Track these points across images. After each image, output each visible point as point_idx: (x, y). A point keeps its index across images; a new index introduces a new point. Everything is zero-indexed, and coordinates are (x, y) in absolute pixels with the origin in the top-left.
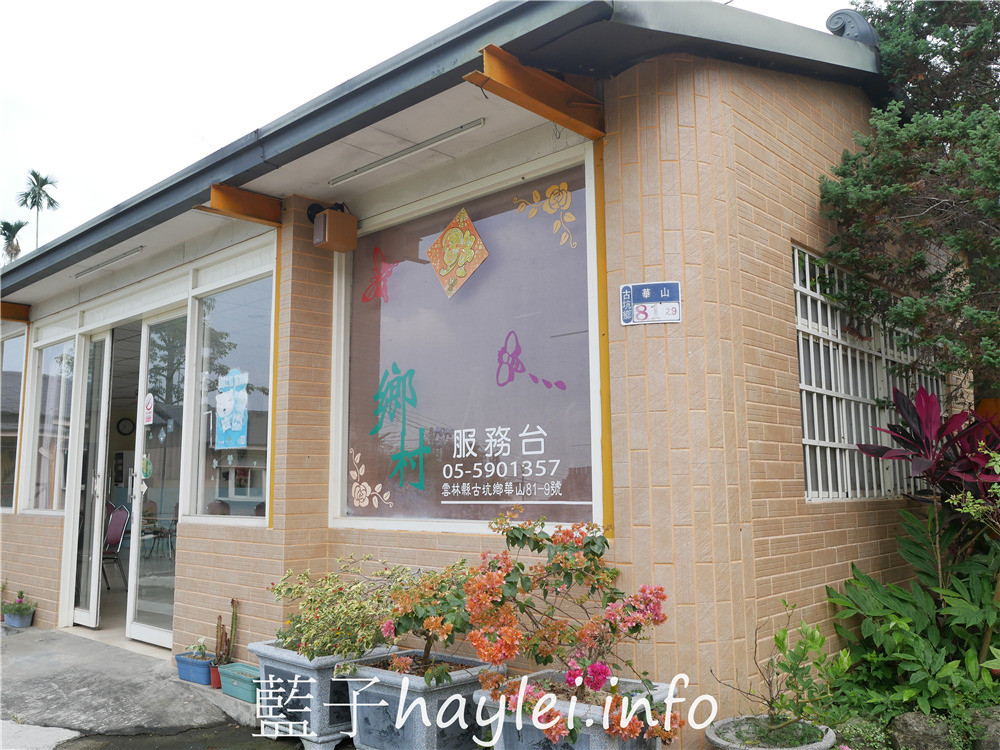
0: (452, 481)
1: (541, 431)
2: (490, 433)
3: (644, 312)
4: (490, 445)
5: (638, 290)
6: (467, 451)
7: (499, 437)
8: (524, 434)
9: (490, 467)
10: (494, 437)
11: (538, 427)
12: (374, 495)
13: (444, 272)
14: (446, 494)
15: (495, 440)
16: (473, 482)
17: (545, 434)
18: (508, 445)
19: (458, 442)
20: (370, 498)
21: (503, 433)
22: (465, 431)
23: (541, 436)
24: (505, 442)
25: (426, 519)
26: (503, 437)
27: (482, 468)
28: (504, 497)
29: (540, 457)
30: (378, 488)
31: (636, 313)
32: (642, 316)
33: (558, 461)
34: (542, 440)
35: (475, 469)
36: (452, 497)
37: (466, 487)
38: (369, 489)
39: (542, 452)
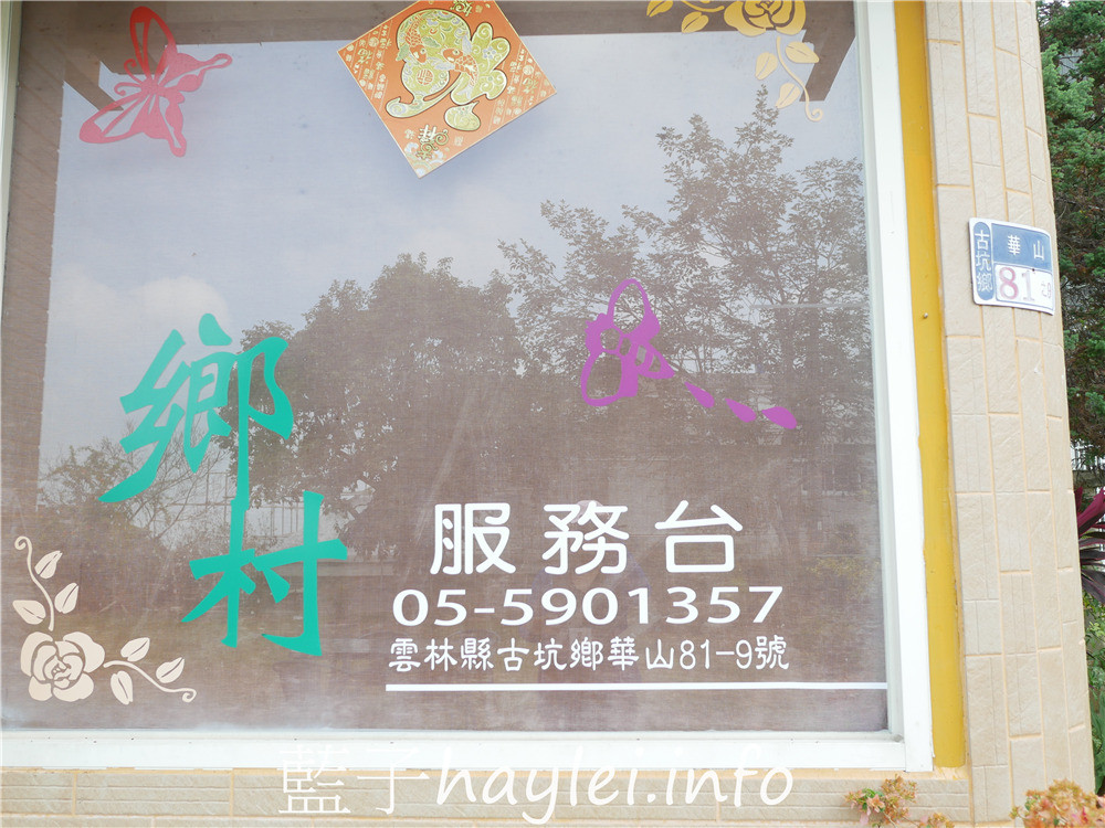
0: (427, 633)
1: (724, 518)
2: (561, 515)
3: (1011, 283)
4: (561, 545)
5: (1002, 233)
6: (479, 558)
7: (590, 527)
8: (672, 522)
9: (559, 600)
10: (573, 526)
11: (715, 509)
12: (115, 669)
13: (398, 109)
14: (403, 664)
15: (578, 536)
16: (501, 637)
17: (738, 527)
18: (622, 550)
19: (449, 534)
20: (101, 676)
21: (604, 518)
22: (470, 508)
23: (726, 529)
24: (610, 539)
25: (327, 732)
26: (607, 528)
27: (534, 601)
28: (607, 671)
29: (722, 579)
30: (136, 649)
31: (999, 282)
32: (1009, 290)
33: (777, 591)
34: (728, 541)
35: (508, 602)
36: (425, 674)
37: (475, 650)
38: (96, 655)
39: (729, 565)
